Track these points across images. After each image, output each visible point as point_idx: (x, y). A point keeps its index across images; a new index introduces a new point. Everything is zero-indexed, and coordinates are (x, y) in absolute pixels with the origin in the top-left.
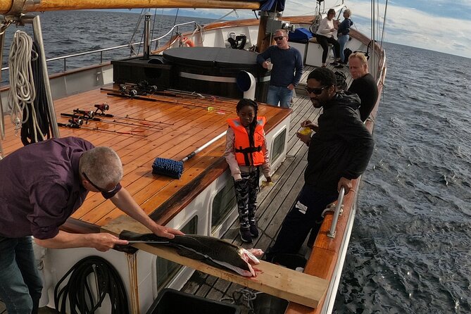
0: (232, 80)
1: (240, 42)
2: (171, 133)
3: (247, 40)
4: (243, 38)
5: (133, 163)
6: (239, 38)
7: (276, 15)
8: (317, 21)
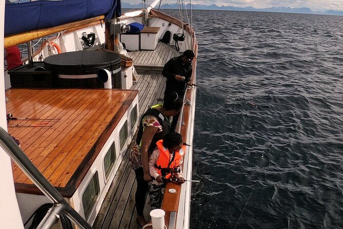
0: (95, 76)
1: (91, 39)
2: (66, 122)
3: (96, 37)
4: (93, 35)
5: (50, 145)
6: (89, 36)
7: (116, 20)
8: (144, 14)
